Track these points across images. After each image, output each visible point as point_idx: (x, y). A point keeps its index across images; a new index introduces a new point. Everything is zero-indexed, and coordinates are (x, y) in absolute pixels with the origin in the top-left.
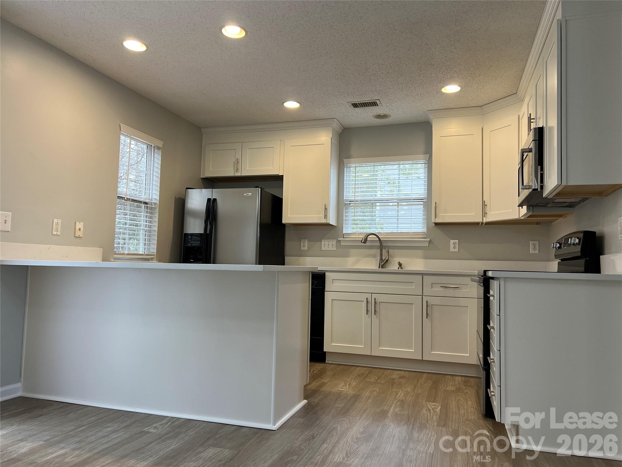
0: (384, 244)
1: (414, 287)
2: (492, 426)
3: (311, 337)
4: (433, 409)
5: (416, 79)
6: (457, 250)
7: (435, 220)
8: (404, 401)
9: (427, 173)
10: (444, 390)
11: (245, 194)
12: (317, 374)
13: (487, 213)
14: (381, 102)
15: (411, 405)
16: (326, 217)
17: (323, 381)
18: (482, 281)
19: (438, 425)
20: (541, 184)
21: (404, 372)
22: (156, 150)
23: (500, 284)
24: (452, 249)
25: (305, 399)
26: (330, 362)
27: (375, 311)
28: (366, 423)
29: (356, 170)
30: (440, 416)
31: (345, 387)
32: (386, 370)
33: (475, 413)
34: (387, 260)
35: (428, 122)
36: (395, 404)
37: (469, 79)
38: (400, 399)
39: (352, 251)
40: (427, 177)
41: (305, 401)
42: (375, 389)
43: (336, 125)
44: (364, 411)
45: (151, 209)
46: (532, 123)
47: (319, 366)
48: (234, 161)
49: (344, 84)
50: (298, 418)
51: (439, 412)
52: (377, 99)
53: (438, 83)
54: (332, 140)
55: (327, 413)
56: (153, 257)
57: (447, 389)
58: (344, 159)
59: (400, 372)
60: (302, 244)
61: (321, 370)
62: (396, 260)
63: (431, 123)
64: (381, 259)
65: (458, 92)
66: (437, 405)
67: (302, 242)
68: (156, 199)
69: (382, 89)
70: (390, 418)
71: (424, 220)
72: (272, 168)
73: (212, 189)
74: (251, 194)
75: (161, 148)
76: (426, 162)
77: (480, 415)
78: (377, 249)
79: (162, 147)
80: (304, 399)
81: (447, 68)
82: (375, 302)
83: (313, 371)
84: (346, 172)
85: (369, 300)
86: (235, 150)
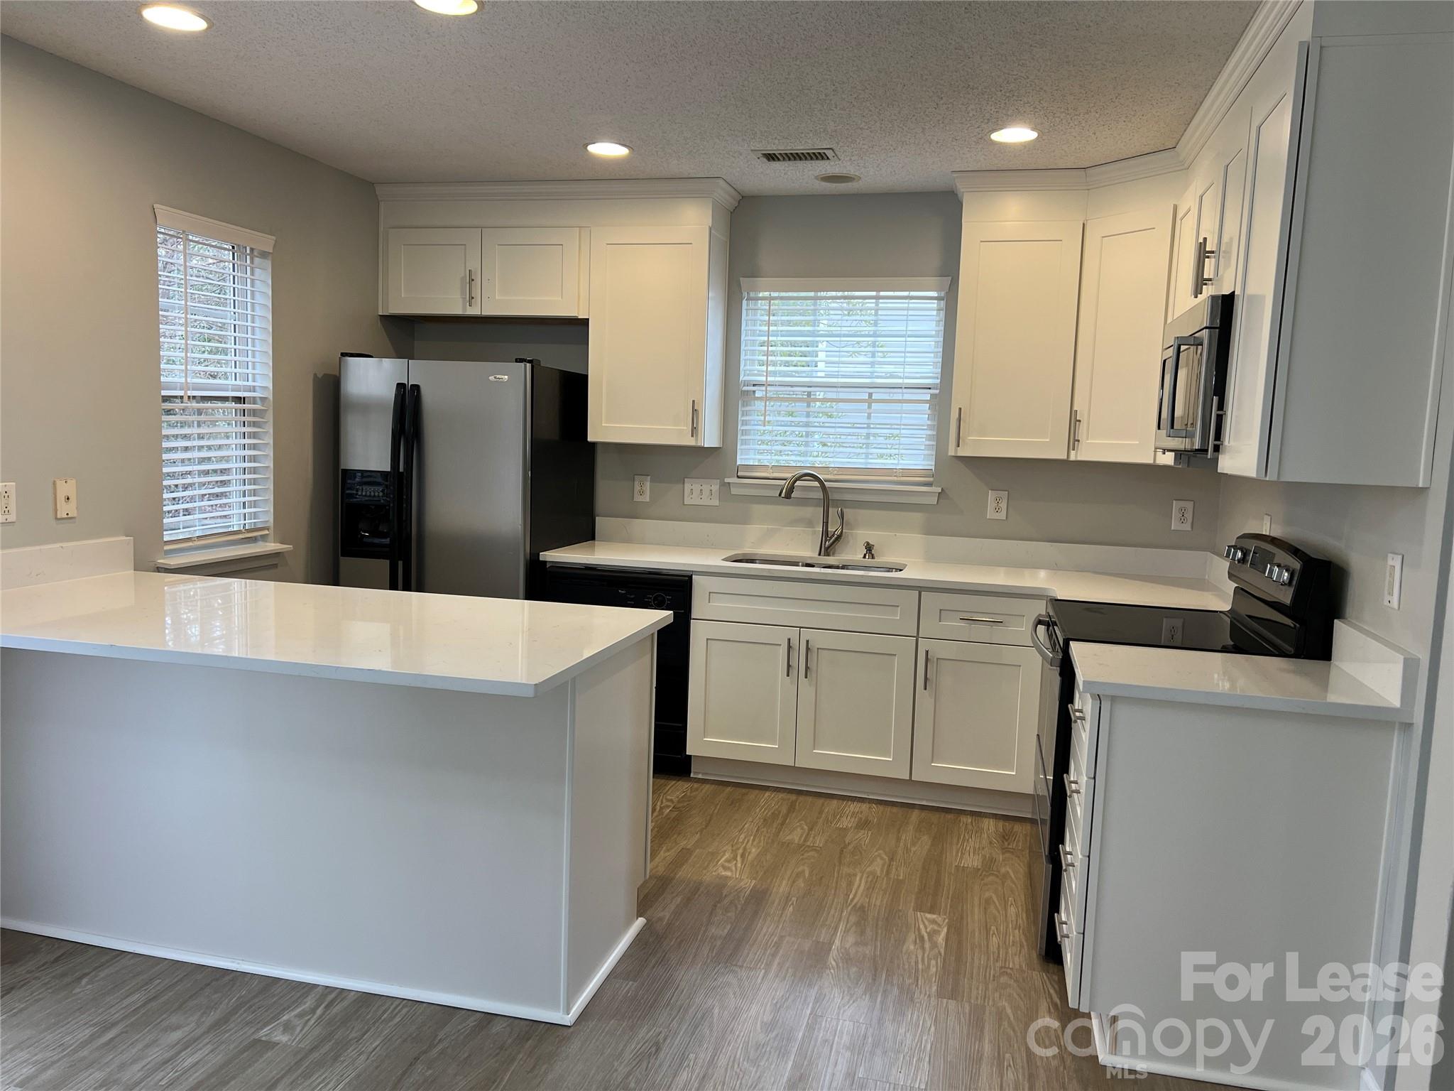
0: (833, 496)
1: (899, 618)
2: (1058, 989)
3: (657, 723)
4: (929, 934)
5: (927, 113)
6: (1003, 515)
7: (956, 451)
8: (866, 909)
9: (942, 323)
10: (956, 866)
11: (492, 378)
12: (669, 819)
13: (1079, 441)
14: (836, 152)
15: (880, 923)
16: (694, 431)
17: (683, 844)
18: (1058, 663)
19: (940, 995)
20: (1217, 443)
21: (868, 805)
22: (257, 260)
23: (1100, 707)
24: (991, 514)
25: (640, 917)
26: (700, 776)
27: (807, 668)
28: (779, 993)
29: (770, 306)
30: (944, 960)
31: (732, 865)
32: (828, 801)
33: (1022, 946)
34: (839, 537)
35: (953, 192)
36: (846, 920)
37: (1062, 117)
38: (856, 904)
39: (758, 509)
40: (942, 333)
41: (641, 921)
42: (800, 869)
43: (723, 194)
44: (774, 949)
45: (254, 413)
46: (1206, 259)
47: (677, 790)
48: (463, 275)
49: (743, 116)
50: (623, 979)
51: (944, 943)
52: (829, 147)
53: (982, 122)
54: (713, 231)
55: (690, 960)
56: (266, 532)
57: (962, 865)
58: (741, 279)
59: (859, 805)
60: (637, 488)
61: (681, 805)
62: (860, 535)
63: (959, 196)
64: (826, 533)
65: (1031, 141)
66: (939, 920)
67: (636, 483)
68: (265, 388)
69: (840, 129)
70: (832, 971)
71: (929, 440)
72: (560, 299)
73: (407, 360)
74: (506, 377)
75: (271, 253)
76: (943, 294)
77: (1035, 955)
78: (817, 506)
79: (271, 251)
80: (639, 915)
81: (1008, 94)
82: (808, 649)
83: (661, 808)
84: (747, 310)
85: (795, 642)
86: (463, 247)
